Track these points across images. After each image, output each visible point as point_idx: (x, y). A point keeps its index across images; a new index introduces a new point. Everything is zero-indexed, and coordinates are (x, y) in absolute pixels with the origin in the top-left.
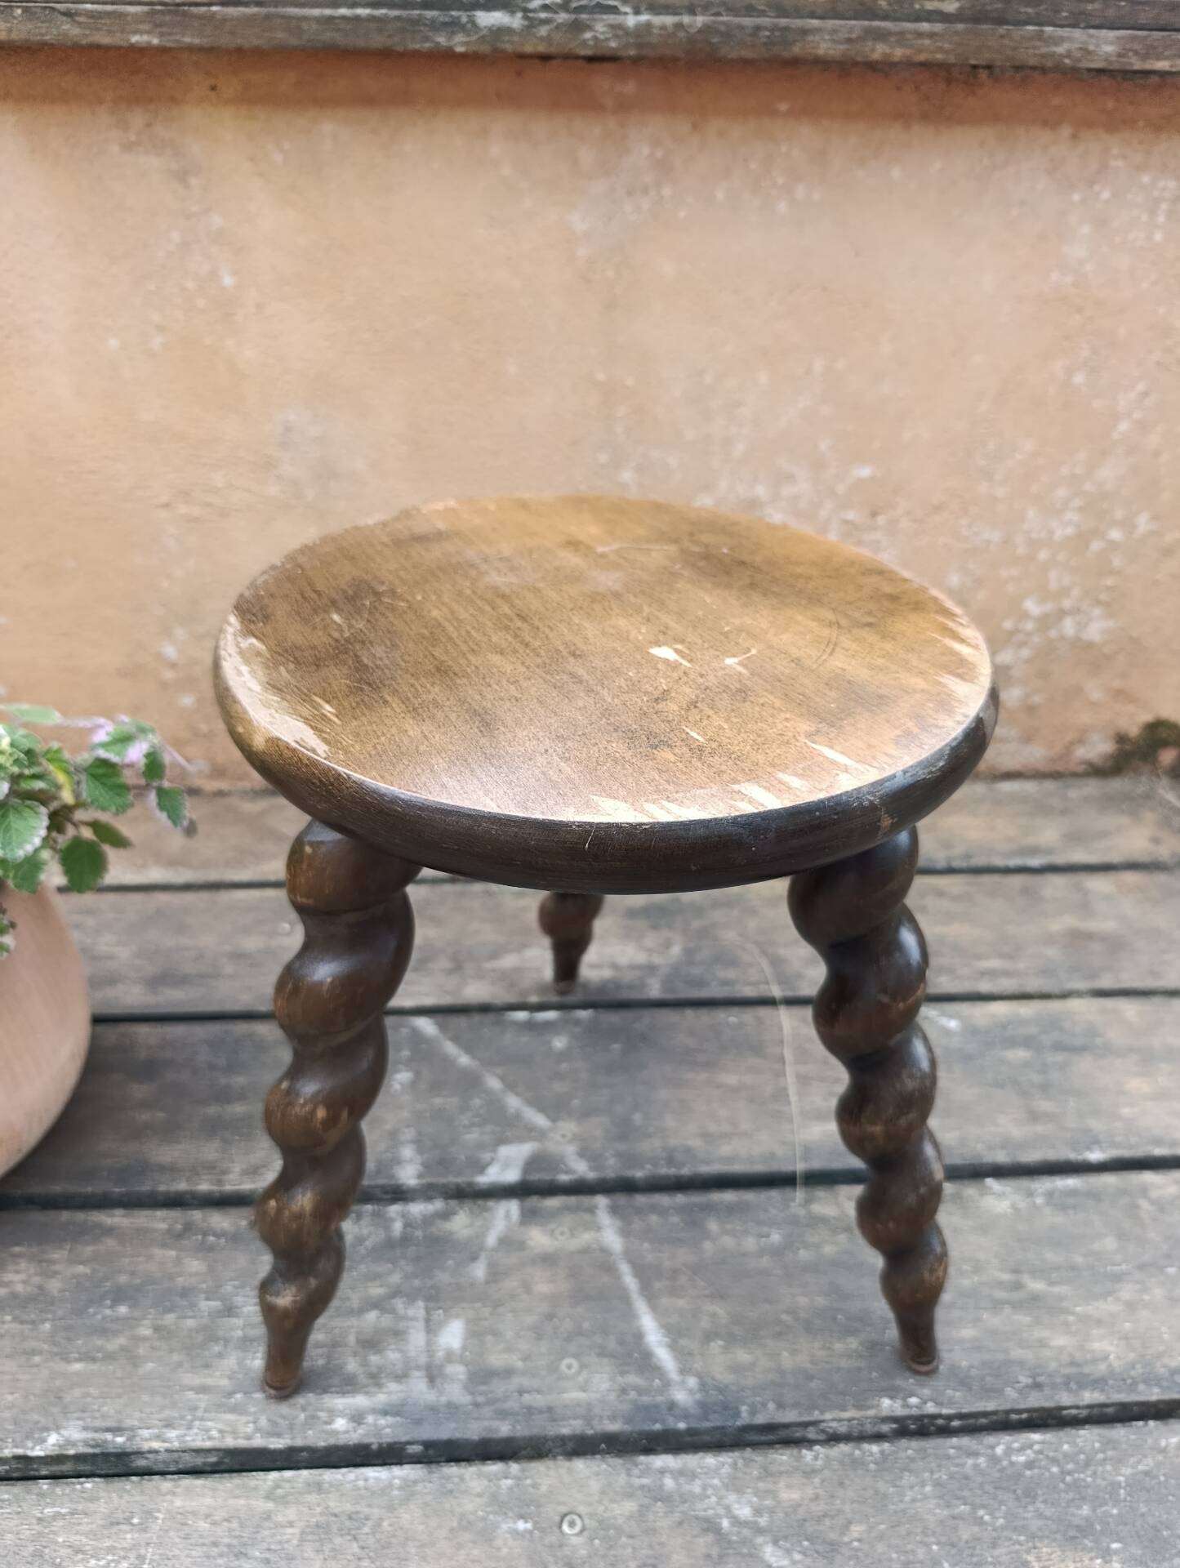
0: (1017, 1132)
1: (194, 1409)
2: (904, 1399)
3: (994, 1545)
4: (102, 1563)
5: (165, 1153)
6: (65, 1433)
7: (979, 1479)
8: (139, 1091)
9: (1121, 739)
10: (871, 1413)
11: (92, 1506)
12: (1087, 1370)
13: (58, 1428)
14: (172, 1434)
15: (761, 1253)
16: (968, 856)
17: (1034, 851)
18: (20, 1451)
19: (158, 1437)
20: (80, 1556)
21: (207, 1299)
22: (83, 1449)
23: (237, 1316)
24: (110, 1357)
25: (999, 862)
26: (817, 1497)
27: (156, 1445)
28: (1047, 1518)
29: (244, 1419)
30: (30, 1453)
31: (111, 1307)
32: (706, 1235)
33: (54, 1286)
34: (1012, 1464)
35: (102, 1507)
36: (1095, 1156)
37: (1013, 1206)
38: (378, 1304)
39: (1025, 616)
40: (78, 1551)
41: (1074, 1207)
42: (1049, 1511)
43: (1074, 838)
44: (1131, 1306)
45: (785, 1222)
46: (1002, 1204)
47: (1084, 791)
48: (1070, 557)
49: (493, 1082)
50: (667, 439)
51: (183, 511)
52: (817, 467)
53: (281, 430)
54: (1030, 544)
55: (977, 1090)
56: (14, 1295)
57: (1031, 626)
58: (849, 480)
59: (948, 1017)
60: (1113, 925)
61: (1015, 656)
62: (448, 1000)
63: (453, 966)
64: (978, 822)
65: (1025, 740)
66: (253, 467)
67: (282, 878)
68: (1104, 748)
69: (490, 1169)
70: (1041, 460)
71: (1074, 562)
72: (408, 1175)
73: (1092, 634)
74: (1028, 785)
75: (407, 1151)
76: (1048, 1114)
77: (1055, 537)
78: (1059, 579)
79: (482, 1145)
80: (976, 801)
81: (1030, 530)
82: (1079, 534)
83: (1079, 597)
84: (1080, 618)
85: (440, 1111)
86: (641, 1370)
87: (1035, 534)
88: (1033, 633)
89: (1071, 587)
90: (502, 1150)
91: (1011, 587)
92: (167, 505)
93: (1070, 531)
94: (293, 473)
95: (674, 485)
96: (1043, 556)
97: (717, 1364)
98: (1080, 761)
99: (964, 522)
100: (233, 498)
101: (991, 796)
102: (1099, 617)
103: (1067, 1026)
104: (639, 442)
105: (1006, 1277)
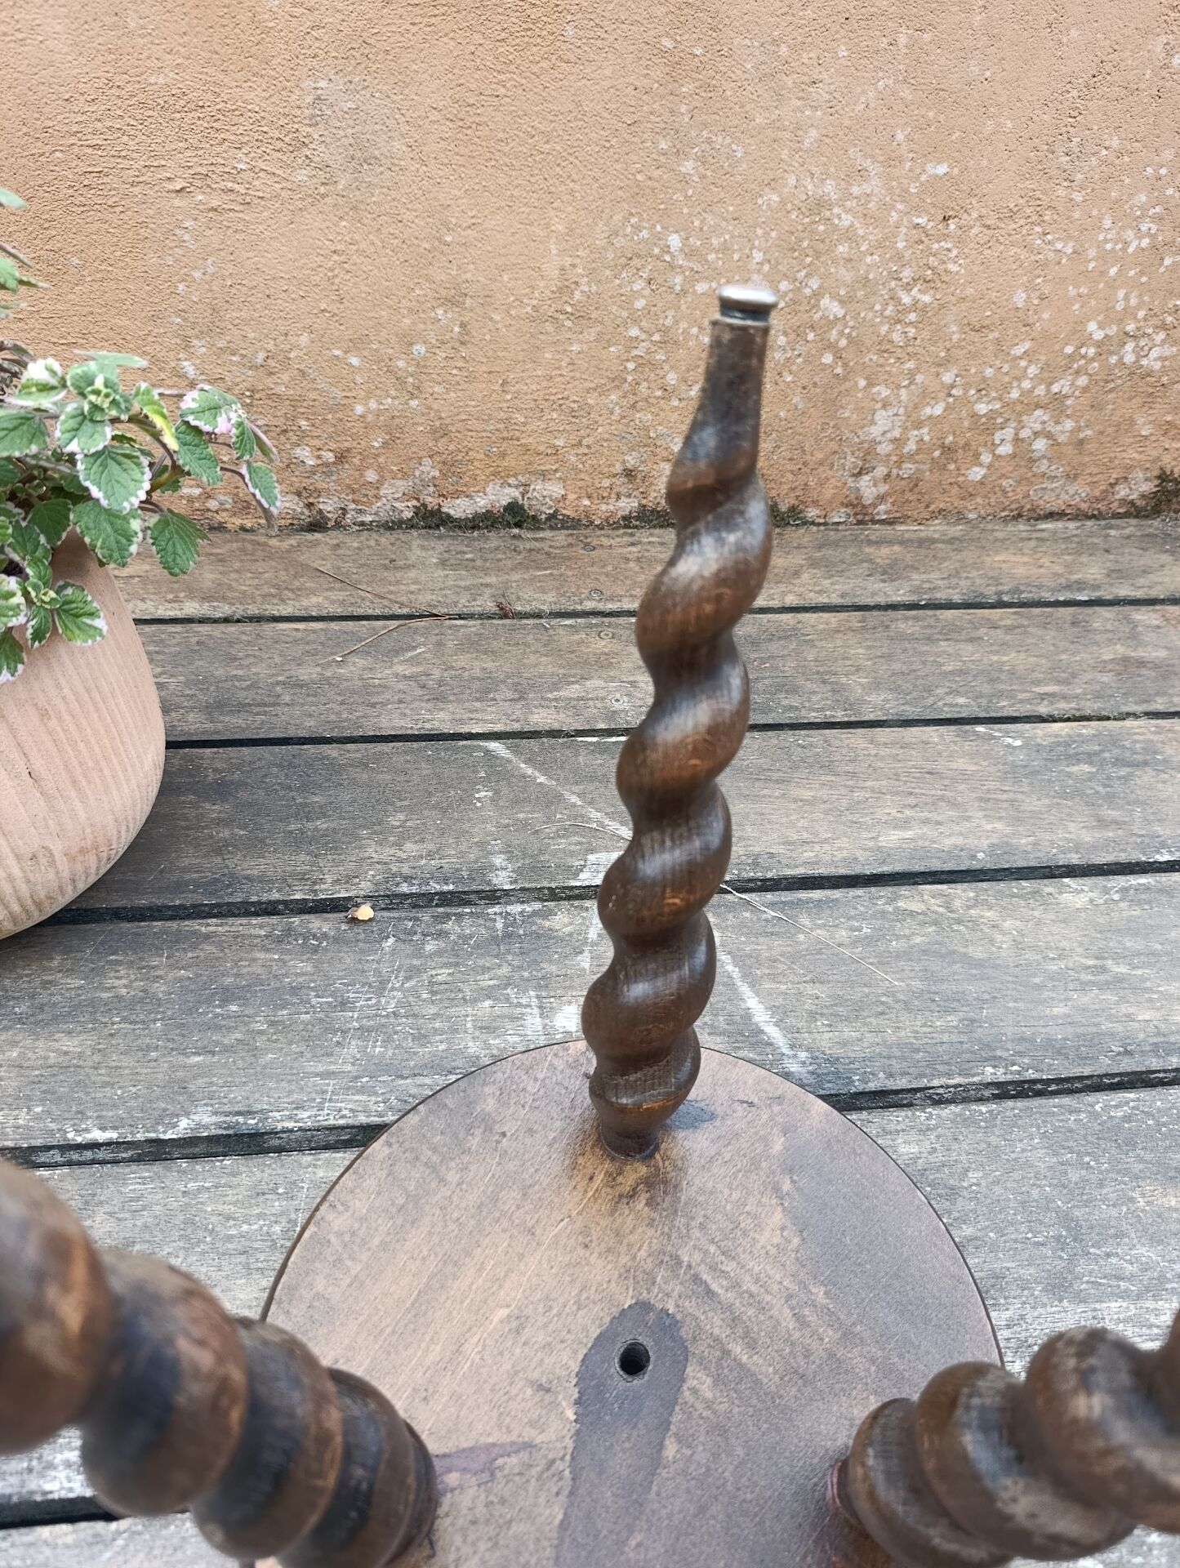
0: (1087, 837)
1: (324, 1092)
2: (1006, 1067)
3: (1101, 1185)
4: (255, 1227)
5: (252, 866)
6: (196, 1118)
7: (1083, 1132)
8: (214, 810)
9: (1163, 477)
10: (976, 1079)
11: (235, 1180)
12: (1172, 1039)
13: (187, 1114)
14: (305, 1115)
15: (854, 943)
16: (1016, 590)
17: (1081, 585)
18: (153, 1135)
19: (290, 1118)
20: (232, 1222)
21: (318, 996)
22: (214, 1132)
23: (352, 1010)
24: (228, 1049)
25: (1050, 597)
26: (934, 1150)
27: (290, 1125)
28: (1147, 1162)
29: (373, 1099)
30: (162, 1136)
31: (220, 1006)
32: (800, 928)
33: (159, 989)
34: (1111, 1117)
35: (245, 1180)
36: (1164, 857)
37: (1091, 901)
38: (489, 993)
39: (1087, 341)
40: (228, 1219)
41: (1149, 902)
42: (1149, 1156)
43: (1115, 574)
45: (874, 916)
46: (1081, 901)
47: (1127, 532)
48: (1142, 273)
49: (574, 799)
50: (736, 122)
51: (200, 197)
52: (891, 160)
53: (309, 99)
54: (1104, 257)
55: (1046, 801)
56: (119, 998)
57: (1092, 351)
58: (923, 178)
59: (1013, 738)
60: (1162, 654)
61: (1072, 384)
62: (516, 727)
63: (517, 696)
64: (1026, 559)
65: (1071, 477)
66: (279, 145)
67: (324, 613)
68: (1148, 487)
69: (582, 876)
70: (1126, 159)
71: (1144, 279)
72: (502, 880)
73: (1152, 362)
74: (1072, 525)
75: (498, 860)
76: (1116, 822)
77: (1130, 250)
78: (1126, 298)
79: (572, 854)
80: (1022, 539)
81: (1106, 241)
82: (1154, 247)
83: (1145, 320)
84: (1142, 343)
85: (525, 824)
86: (753, 1046)
87: (1109, 246)
88: (1093, 360)
89: (1139, 307)
90: (592, 858)
91: (1076, 307)
92: (182, 189)
93: (1145, 242)
94: (322, 154)
95: (739, 178)
96: (1113, 271)
97: (825, 1040)
98: (1123, 501)
99: (1038, 229)
100: (256, 183)
101: (1035, 535)
102: (1163, 342)
103: (1127, 744)
104: (705, 125)
105: (1091, 963)
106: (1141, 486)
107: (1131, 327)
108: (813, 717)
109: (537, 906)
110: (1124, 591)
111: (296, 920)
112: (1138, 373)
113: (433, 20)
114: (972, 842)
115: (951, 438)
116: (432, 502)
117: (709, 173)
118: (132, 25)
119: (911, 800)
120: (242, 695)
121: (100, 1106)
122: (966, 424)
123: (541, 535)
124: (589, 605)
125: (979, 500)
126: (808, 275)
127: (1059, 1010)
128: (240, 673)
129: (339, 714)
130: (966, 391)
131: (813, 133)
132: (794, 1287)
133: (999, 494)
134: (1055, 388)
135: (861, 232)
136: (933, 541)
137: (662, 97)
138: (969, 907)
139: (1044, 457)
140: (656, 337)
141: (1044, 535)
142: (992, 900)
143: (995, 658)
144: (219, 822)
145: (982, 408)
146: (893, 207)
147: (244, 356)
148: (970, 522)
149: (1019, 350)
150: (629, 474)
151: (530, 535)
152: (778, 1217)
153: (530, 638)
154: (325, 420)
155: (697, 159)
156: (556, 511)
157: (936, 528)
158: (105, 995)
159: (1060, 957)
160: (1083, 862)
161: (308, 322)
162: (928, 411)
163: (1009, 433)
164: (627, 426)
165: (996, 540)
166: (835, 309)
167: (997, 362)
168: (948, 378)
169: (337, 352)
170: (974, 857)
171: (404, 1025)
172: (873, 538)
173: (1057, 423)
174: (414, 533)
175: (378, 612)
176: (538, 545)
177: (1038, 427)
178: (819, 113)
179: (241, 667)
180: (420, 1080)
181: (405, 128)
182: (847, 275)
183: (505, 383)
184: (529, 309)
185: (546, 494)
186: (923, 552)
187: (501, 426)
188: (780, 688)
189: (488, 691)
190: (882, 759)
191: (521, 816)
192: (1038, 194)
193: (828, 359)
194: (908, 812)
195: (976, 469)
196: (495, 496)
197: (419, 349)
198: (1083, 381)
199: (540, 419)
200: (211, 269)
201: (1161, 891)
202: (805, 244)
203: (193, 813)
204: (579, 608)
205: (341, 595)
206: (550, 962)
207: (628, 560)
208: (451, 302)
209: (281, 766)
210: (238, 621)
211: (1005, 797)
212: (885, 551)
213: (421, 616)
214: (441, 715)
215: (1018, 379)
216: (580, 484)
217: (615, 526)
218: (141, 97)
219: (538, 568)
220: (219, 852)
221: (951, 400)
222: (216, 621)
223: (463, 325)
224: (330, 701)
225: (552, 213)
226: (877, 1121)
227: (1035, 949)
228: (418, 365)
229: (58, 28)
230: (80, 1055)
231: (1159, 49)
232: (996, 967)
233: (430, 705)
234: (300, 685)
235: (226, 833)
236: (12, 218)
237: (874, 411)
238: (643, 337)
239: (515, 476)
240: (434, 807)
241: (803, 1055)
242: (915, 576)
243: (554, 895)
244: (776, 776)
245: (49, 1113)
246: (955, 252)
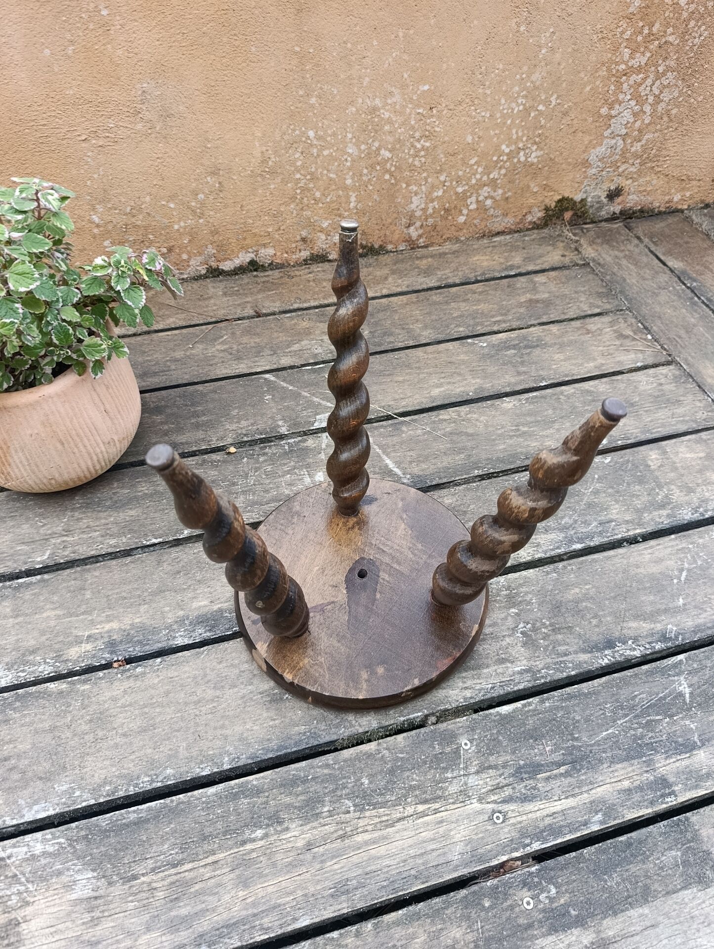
0: (513, 380)
2: (483, 469)
8: (158, 419)
9: (547, 209)
10: (471, 475)
13: (186, 529)
15: (424, 434)
16: (483, 274)
17: (512, 267)
18: (175, 538)
21: (223, 483)
23: (237, 485)
25: (498, 275)
26: (458, 500)
29: (254, 513)
30: (179, 538)
32: (403, 432)
33: (160, 489)
36: (543, 384)
37: (514, 405)
38: (288, 472)
39: (502, 153)
41: (537, 402)
43: (527, 259)
44: (558, 430)
45: (431, 423)
46: (510, 405)
47: (533, 237)
48: (522, 121)
49: (306, 394)
50: (332, 79)
51: (94, 142)
52: (404, 86)
53: (140, 93)
54: (504, 116)
55: (496, 368)
56: (146, 494)
57: (505, 158)
58: (419, 92)
59: (483, 343)
60: (547, 295)
61: (499, 174)
62: (275, 367)
63: (272, 353)
64: (487, 257)
65: (505, 215)
66: (128, 114)
67: (177, 326)
68: (541, 214)
69: (315, 425)
70: (507, 73)
71: (523, 124)
72: (284, 430)
73: (533, 159)
74: (508, 237)
75: (280, 423)
76: (525, 372)
77: (515, 112)
78: (517, 133)
79: (310, 417)
80: (485, 248)
81: (504, 109)
82: (525, 109)
83: (527, 141)
84: (527, 152)
85: (288, 407)
86: (390, 476)
87: (505, 111)
88: (506, 161)
89: (523, 136)
90: (318, 417)
91: (495, 139)
92: (86, 139)
93: (521, 108)
94: (147, 115)
95: (336, 103)
96: (509, 122)
97: (416, 470)
98: (530, 223)
99: (473, 108)
100: (119, 132)
101: (491, 245)
102: (536, 150)
103: (530, 339)
104: (318, 82)
105: (514, 428)
106: (538, 214)
107: (521, 145)
108: (401, 345)
109: (300, 438)
110: (531, 268)
111: (206, 456)
112: (528, 165)
113: (192, 52)
114: (467, 389)
115: (448, 205)
116: (214, 265)
117: (323, 102)
118: (56, 70)
119: (443, 375)
120: (153, 368)
121: (152, 531)
122: (454, 198)
123: (267, 273)
124: (296, 306)
125: (465, 231)
126: (373, 141)
127: (502, 447)
128: (149, 358)
129: (198, 371)
130: (451, 183)
131: (367, 79)
132: (411, 545)
133: (473, 227)
134: (491, 176)
135: (394, 119)
136: (446, 254)
137: (298, 72)
138: (467, 414)
139: (491, 207)
140: (308, 177)
141: (496, 244)
142: (476, 410)
143: (475, 308)
144: (162, 423)
145: (460, 190)
146: (407, 106)
147: (120, 210)
148: (462, 241)
149: (472, 162)
150: (304, 240)
151: (262, 274)
152: (403, 526)
153: (272, 325)
154: (161, 234)
155: (317, 96)
156: (272, 261)
157: (447, 247)
158: (140, 494)
159: (502, 428)
160: (511, 390)
161: (149, 190)
162: (436, 194)
163: (473, 199)
164: (300, 218)
165: (474, 249)
166: (388, 154)
167: (464, 168)
168: (442, 178)
169: (163, 203)
170: (468, 395)
171: (258, 488)
172: (418, 256)
173: (495, 191)
174: (208, 280)
175: (201, 322)
176: (267, 279)
177: (486, 194)
178: (368, 70)
179: (148, 355)
180: (269, 505)
181: (184, 100)
182: (390, 139)
183: (242, 206)
184: (249, 172)
185: (266, 254)
186: (441, 260)
187: (242, 226)
188: (385, 334)
189: (260, 352)
190: (430, 359)
191: (286, 404)
192: (470, 93)
193: (387, 177)
194: (442, 380)
195: (461, 217)
196: (244, 258)
197: (201, 196)
198: (503, 171)
199: (260, 220)
200: (102, 173)
201: (542, 397)
202: (370, 127)
203: (150, 421)
204: (291, 308)
205: (183, 316)
206: (309, 458)
207: (309, 281)
208: (213, 173)
209: (179, 397)
210: (140, 334)
211: (480, 368)
212: (424, 261)
213: (222, 321)
214: (242, 366)
215: (475, 175)
216: (282, 247)
217: (300, 265)
218: (63, 101)
219: (269, 291)
220: (166, 435)
221: (445, 188)
222: (129, 336)
223: (220, 183)
224: (193, 366)
225: (255, 128)
226: (436, 494)
227: (492, 426)
228: (201, 204)
229: (23, 76)
230: (138, 516)
231: (514, 25)
232: (478, 435)
233: (236, 362)
234: (177, 360)
235: (166, 427)
236: (8, 161)
237: (411, 197)
238: (302, 177)
239: (251, 248)
240: (249, 405)
241: (408, 476)
242: (439, 273)
243: (305, 434)
244: (387, 373)
245: (133, 536)
246: (437, 122)
